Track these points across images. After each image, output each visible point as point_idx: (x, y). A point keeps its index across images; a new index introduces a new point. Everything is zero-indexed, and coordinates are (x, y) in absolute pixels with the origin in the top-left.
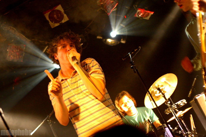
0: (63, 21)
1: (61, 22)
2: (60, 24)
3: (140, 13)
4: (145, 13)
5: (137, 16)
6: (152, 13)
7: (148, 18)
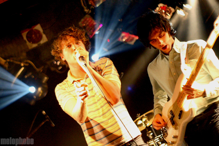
0: (42, 42)
1: (39, 43)
2: (38, 45)
3: (124, 37)
4: (130, 37)
5: (121, 40)
6: (137, 38)
7: (132, 43)
